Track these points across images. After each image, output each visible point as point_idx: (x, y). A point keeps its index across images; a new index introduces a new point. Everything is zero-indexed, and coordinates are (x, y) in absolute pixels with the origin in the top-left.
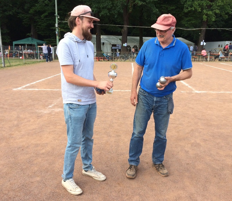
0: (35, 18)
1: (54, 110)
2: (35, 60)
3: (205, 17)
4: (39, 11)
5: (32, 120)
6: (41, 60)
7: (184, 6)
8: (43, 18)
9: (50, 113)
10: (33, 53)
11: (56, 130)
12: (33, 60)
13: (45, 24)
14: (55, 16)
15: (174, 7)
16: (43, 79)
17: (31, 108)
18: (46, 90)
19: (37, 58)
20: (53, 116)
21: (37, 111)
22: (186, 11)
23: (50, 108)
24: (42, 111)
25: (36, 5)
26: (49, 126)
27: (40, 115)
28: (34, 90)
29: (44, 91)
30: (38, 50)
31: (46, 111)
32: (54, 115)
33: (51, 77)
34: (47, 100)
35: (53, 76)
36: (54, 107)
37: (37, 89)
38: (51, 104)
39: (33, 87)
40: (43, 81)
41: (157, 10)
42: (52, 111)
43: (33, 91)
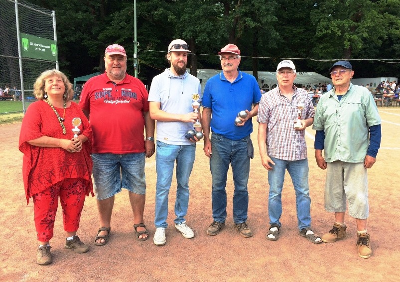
3: (347, 43)
22: (319, 34)
25: (108, 28)
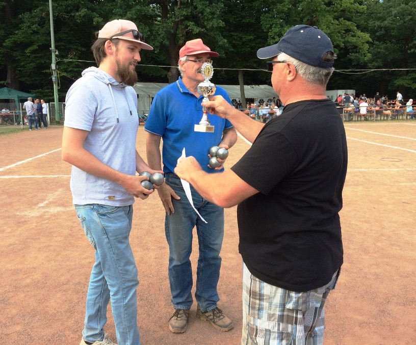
0: (15, 54)
1: (47, 210)
2: (15, 126)
4: (22, 43)
5: (8, 230)
6: (25, 127)
7: (268, 35)
8: (28, 54)
9: (41, 217)
10: (11, 114)
11: (51, 244)
12: (12, 127)
13: (33, 65)
14: (50, 52)
15: (252, 37)
16: (28, 158)
17: (6, 209)
18: (33, 178)
19: (19, 124)
20: (47, 221)
21: (18, 213)
22: (271, 42)
23: (40, 207)
24: (26, 213)
25: (16, 32)
26: (39, 239)
27: (23, 220)
28: (12, 179)
29: (30, 179)
30: (20, 110)
31: (34, 213)
32: (48, 219)
33: (44, 154)
34: (36, 194)
35: (47, 153)
36: (48, 206)
37: (16, 177)
38: (43, 200)
39: (10, 172)
40: (28, 163)
41: (226, 41)
42: (45, 212)
43: (9, 180)
